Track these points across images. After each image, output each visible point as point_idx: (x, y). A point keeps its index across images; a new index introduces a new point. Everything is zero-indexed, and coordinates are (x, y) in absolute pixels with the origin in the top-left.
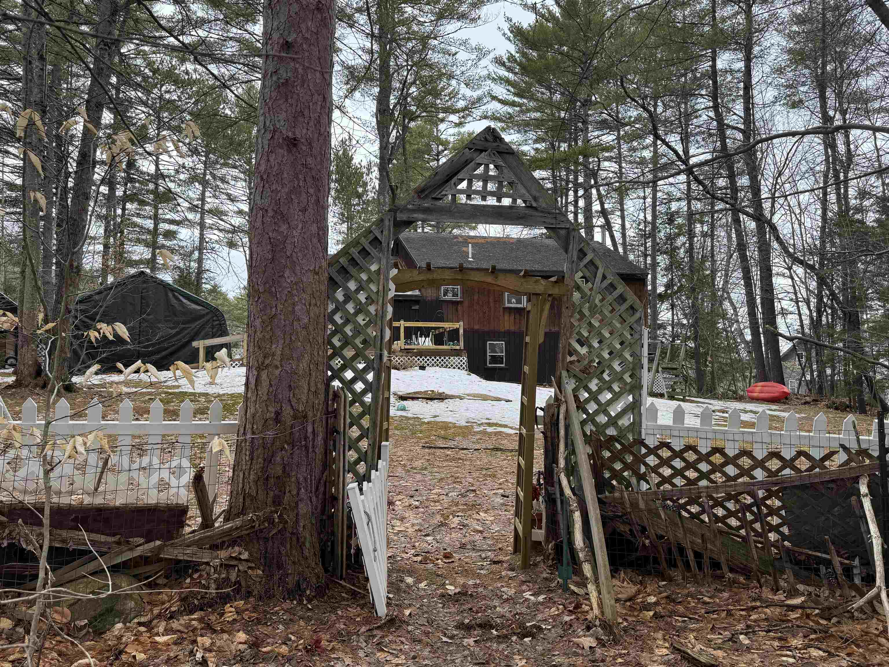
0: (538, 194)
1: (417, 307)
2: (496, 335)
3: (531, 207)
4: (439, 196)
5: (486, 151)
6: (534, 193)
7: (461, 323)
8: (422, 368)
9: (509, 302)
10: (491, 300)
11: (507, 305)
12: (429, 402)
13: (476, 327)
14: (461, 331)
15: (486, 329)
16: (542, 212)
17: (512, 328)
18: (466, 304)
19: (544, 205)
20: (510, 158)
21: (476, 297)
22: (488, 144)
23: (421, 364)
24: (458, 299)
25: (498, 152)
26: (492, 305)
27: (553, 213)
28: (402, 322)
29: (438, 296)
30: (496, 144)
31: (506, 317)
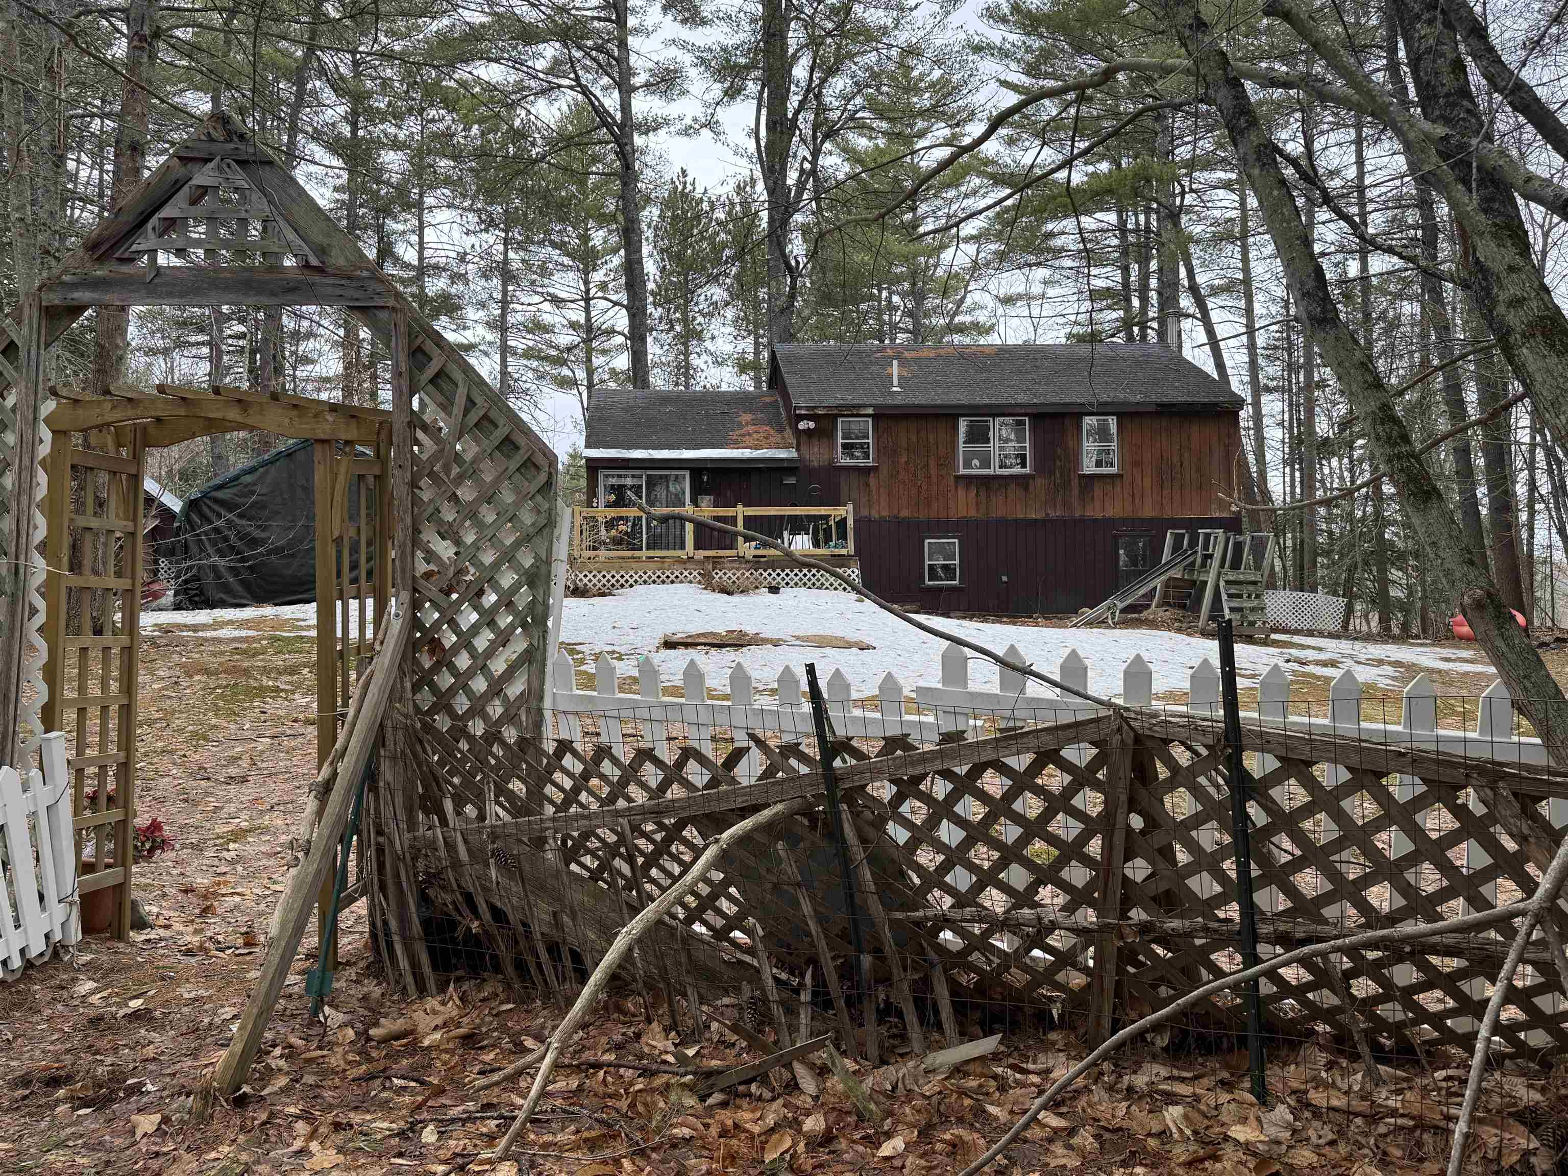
0: (326, 241)
1: (792, 481)
2: (941, 527)
3: (307, 266)
4: (126, 255)
5: (211, 160)
6: (320, 239)
7: (850, 507)
8: (774, 590)
9: (967, 465)
10: (932, 463)
11: (962, 471)
12: (713, 651)
13: (905, 513)
14: (850, 522)
15: (922, 515)
16: (335, 276)
17: (972, 513)
18: (884, 471)
19: (341, 262)
20: (265, 173)
21: (903, 459)
22: (215, 147)
23: (774, 584)
24: (870, 462)
25: (237, 162)
26: (933, 471)
27: (358, 278)
28: (740, 507)
29: (831, 461)
30: (232, 146)
31: (961, 493)
